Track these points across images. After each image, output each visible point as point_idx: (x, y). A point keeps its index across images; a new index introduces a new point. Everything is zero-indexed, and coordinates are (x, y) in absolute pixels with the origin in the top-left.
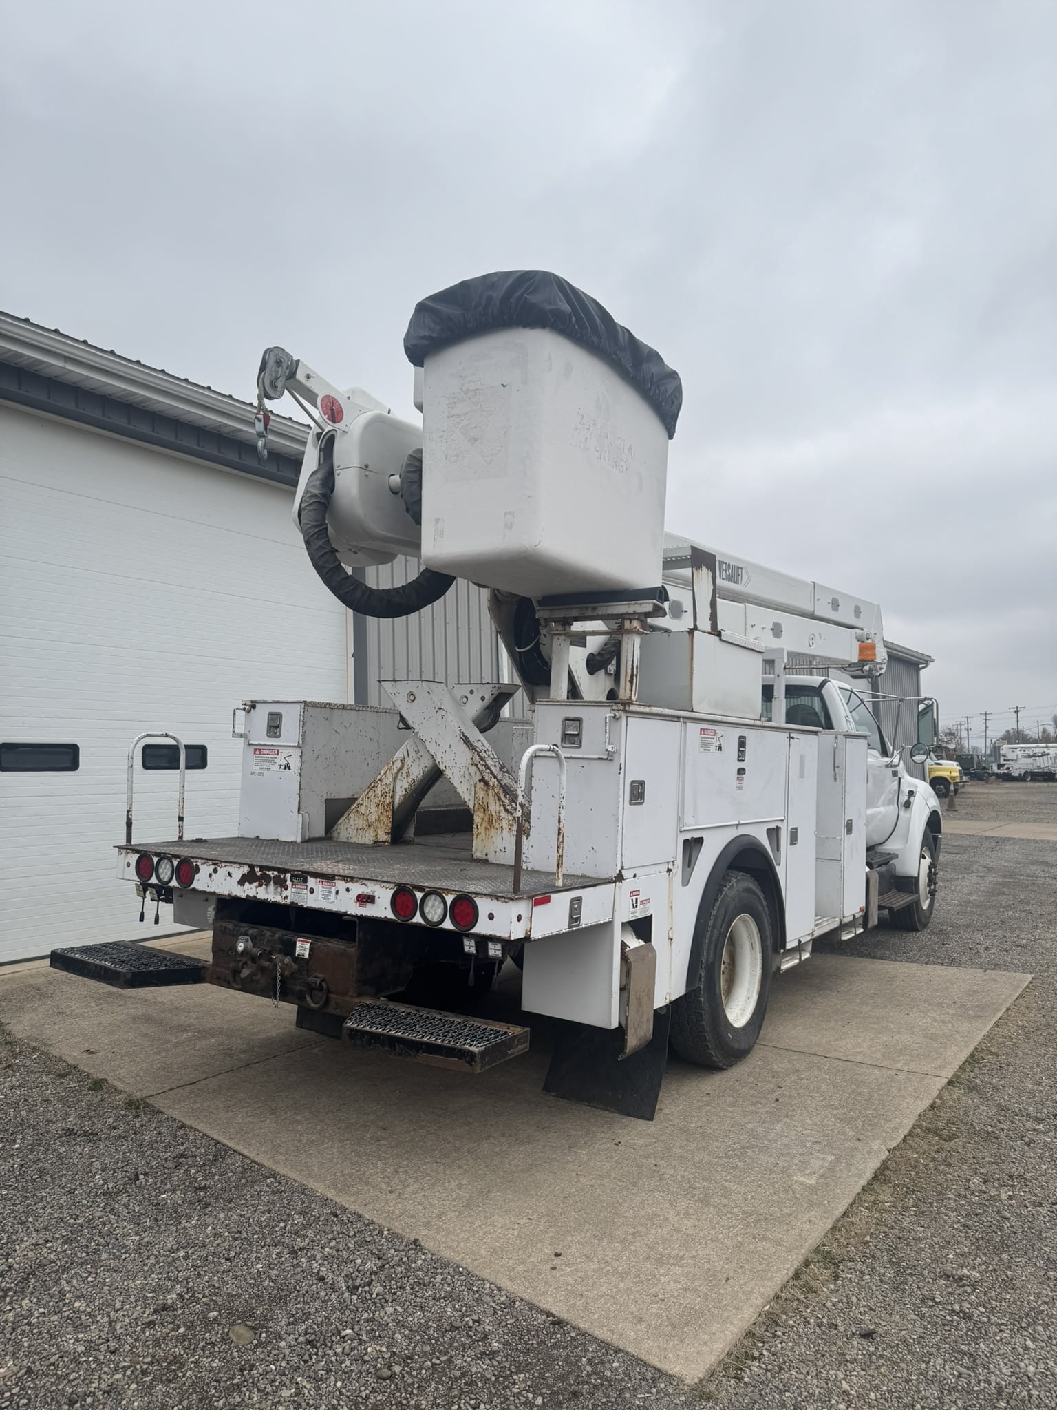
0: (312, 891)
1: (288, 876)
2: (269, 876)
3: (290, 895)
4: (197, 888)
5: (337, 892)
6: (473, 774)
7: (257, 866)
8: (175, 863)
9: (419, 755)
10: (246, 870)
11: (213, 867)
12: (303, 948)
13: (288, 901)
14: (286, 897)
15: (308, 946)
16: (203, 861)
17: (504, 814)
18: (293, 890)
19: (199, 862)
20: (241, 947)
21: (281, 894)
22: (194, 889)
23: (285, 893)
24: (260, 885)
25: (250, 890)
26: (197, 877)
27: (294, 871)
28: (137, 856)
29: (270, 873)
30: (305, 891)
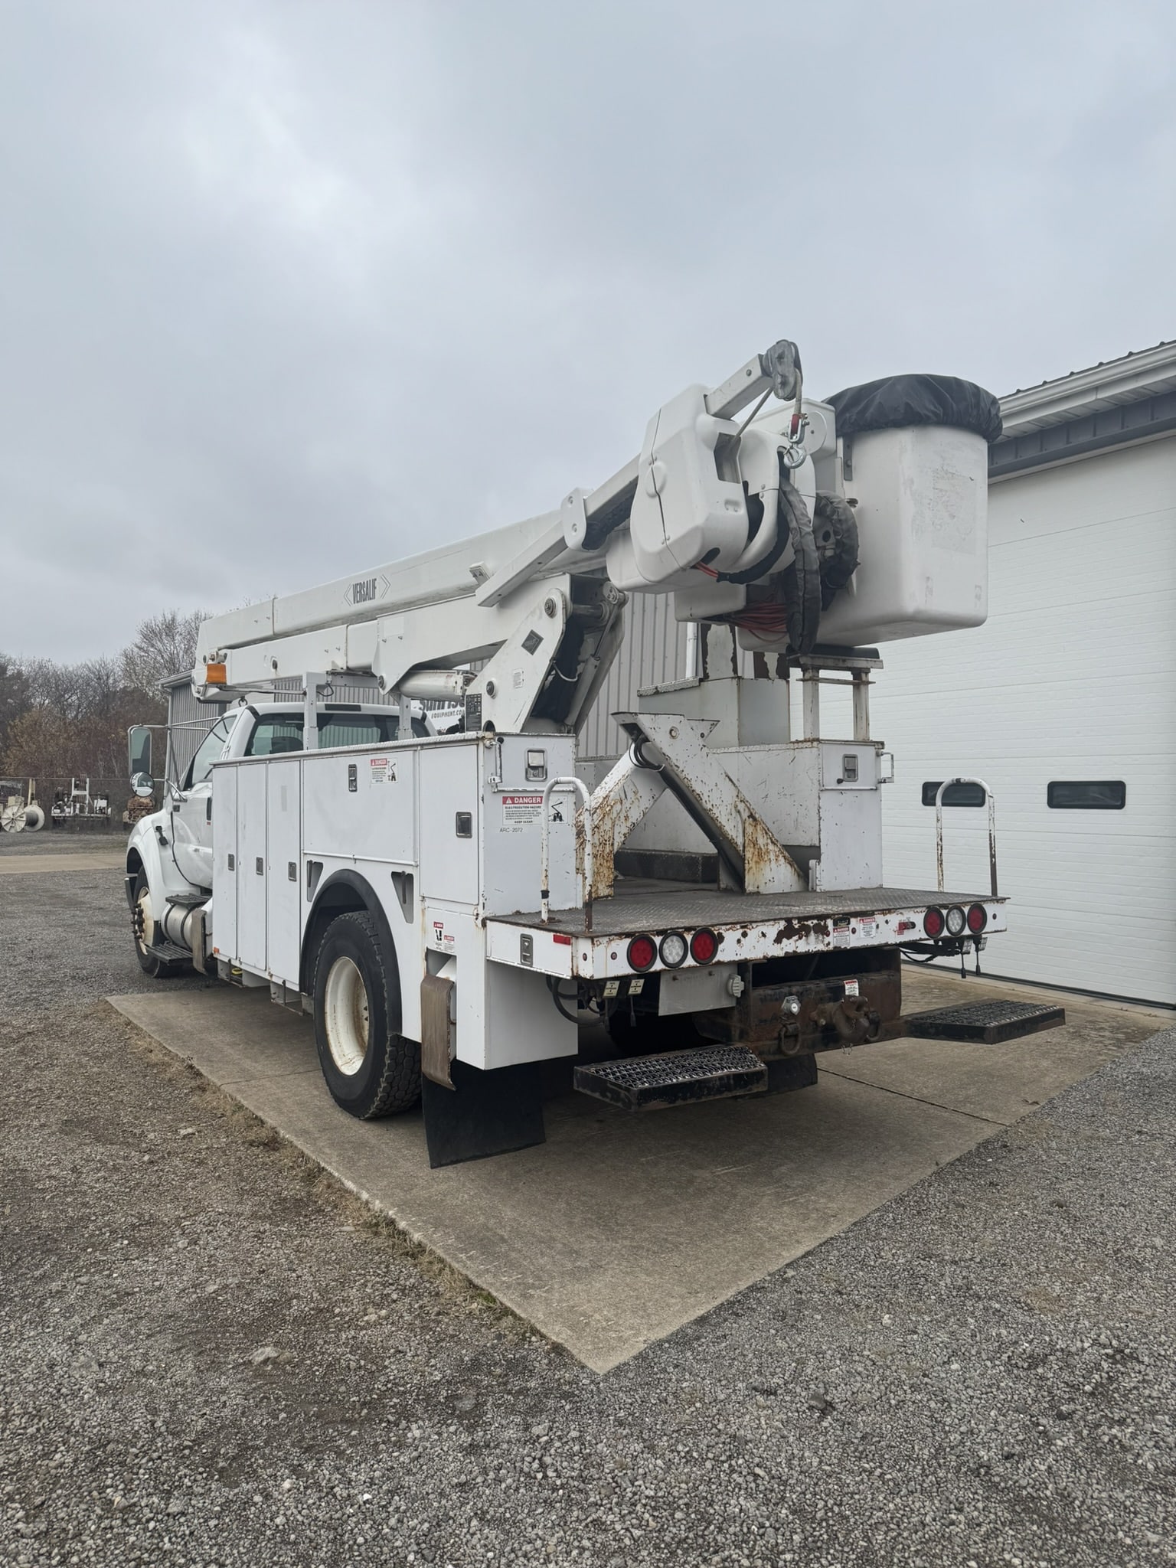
0: (854, 931)
1: (830, 922)
2: (808, 925)
3: (836, 939)
4: (721, 960)
5: (877, 927)
6: (742, 811)
7: (795, 918)
8: (689, 938)
9: (638, 796)
10: (782, 925)
11: (741, 931)
12: (852, 988)
13: (831, 947)
14: (829, 944)
15: (856, 985)
16: (728, 927)
17: (771, 847)
18: (835, 934)
19: (722, 930)
20: (795, 1008)
21: (823, 942)
22: (719, 963)
23: (827, 940)
24: (800, 938)
25: (790, 946)
26: (721, 947)
27: (834, 915)
28: (628, 941)
29: (809, 923)
30: (847, 933)
